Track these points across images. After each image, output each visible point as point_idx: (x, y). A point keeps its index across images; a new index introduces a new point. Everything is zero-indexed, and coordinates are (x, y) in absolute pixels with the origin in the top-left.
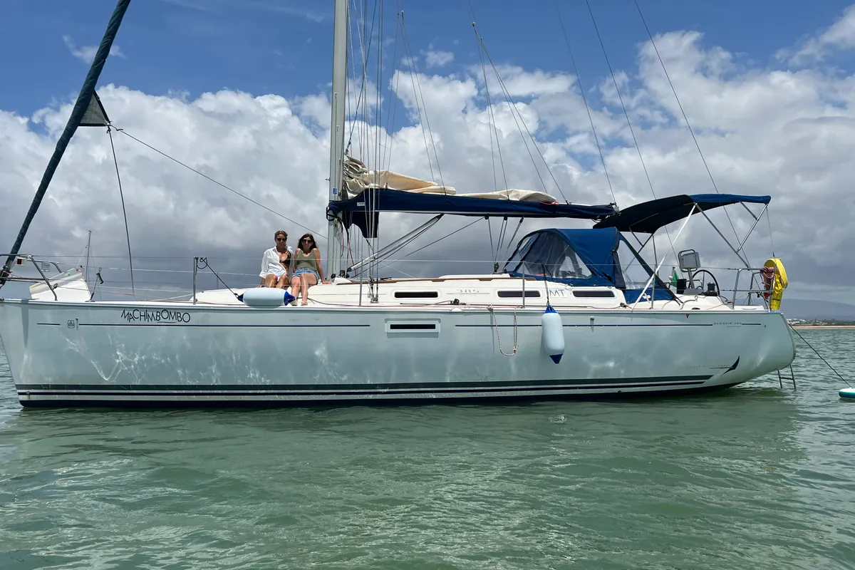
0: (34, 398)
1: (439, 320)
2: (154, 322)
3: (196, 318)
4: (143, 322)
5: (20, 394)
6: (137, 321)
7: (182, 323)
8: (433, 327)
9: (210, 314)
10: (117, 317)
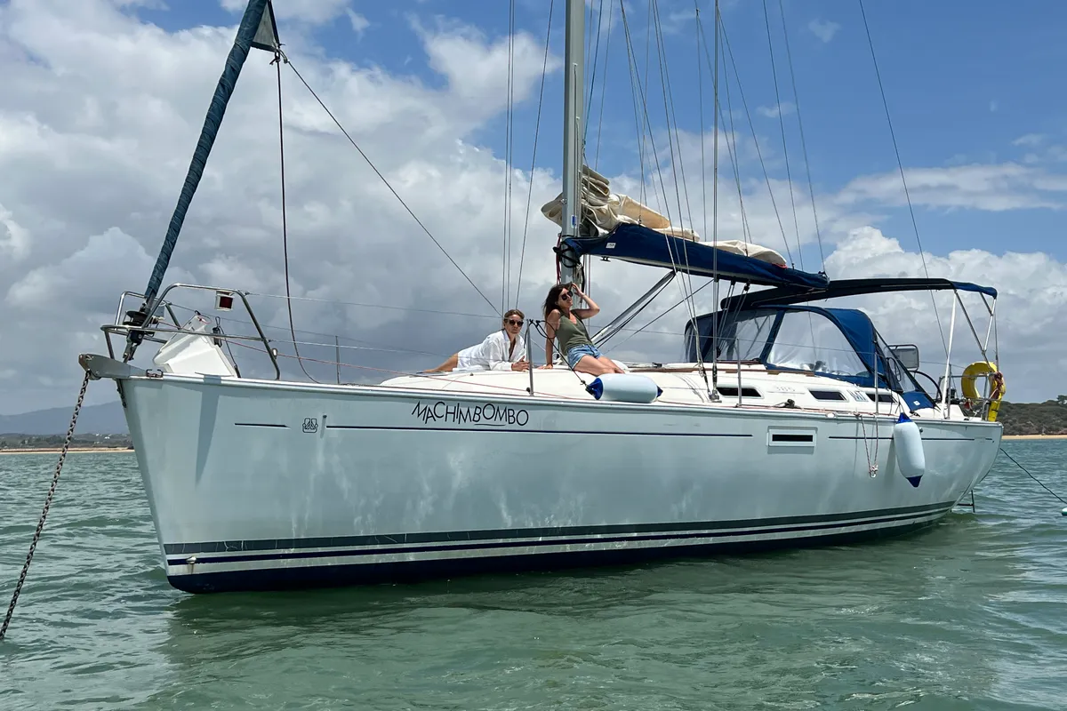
0: (201, 569)
1: (816, 429)
2: (471, 425)
3: (537, 419)
4: (450, 424)
5: (172, 562)
6: (440, 423)
7: (515, 426)
8: (809, 438)
9: (560, 413)
10: (405, 414)
